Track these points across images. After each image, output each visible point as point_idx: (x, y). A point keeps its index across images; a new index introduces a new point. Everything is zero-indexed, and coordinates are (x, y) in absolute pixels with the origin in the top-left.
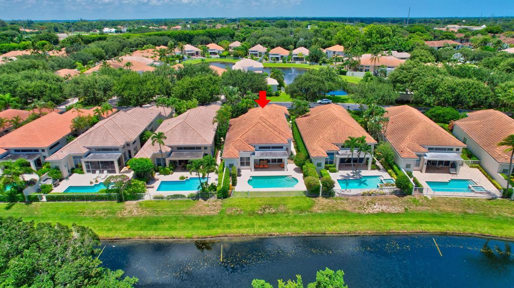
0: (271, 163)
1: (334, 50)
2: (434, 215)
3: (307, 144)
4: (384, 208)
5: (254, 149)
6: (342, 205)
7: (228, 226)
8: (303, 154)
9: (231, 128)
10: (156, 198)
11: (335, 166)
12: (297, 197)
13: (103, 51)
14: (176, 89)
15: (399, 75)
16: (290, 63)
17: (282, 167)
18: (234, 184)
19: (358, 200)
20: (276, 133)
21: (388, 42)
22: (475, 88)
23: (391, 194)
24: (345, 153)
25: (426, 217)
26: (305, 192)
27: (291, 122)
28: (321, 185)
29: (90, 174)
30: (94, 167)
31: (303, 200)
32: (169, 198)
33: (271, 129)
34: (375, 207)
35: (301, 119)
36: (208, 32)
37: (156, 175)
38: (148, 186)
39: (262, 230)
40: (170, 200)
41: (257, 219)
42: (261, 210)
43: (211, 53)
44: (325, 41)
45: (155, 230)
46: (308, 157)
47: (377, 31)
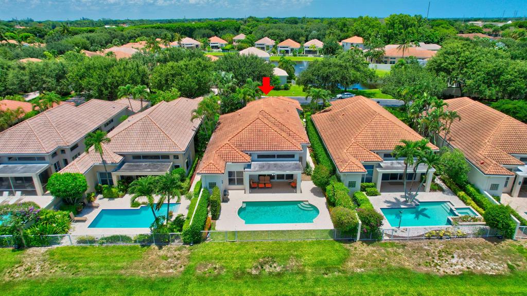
0: (276, 180)
1: (352, 42)
3: (331, 150)
4: (470, 263)
5: (248, 158)
6: (397, 259)
8: (326, 168)
9: (220, 127)
10: (82, 241)
11: (375, 186)
13: (88, 42)
14: (152, 78)
15: (443, 61)
16: (302, 56)
17: (292, 187)
18: (215, 217)
19: (422, 248)
20: (284, 134)
23: (477, 235)
24: (397, 166)
26: (331, 232)
27: (304, 120)
28: (360, 222)
31: (328, 247)
32: (103, 243)
33: (276, 128)
34: (454, 261)
35: (319, 115)
36: (211, 26)
37: (98, 199)
38: (76, 218)
40: (105, 245)
41: (248, 286)
42: (256, 268)
43: (213, 47)
44: (341, 34)
46: (334, 171)
47: (400, 21)
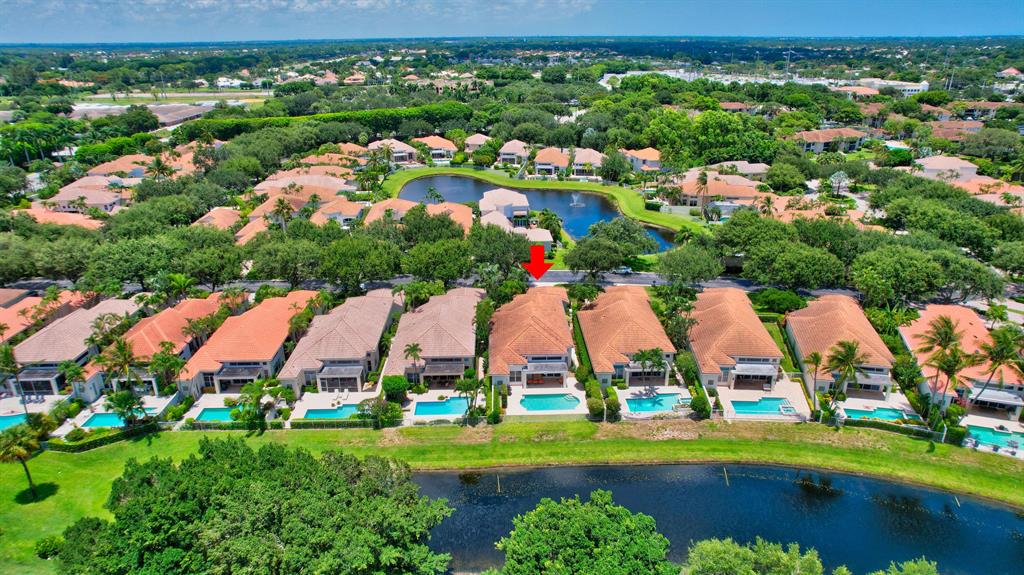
0: (547, 378)
1: (644, 158)
2: (730, 442)
4: (676, 434)
5: (526, 361)
6: (629, 431)
7: (503, 456)
8: (585, 369)
9: (494, 327)
10: (417, 424)
11: (624, 382)
12: (578, 422)
16: (571, 180)
17: (560, 383)
18: (505, 406)
19: (647, 425)
20: (552, 339)
21: (734, 143)
22: (822, 265)
23: (686, 417)
24: (636, 367)
25: (721, 444)
26: (587, 415)
27: (571, 315)
28: (606, 408)
29: (326, 393)
30: (332, 384)
31: (584, 425)
32: (433, 425)
33: (546, 334)
34: (666, 433)
35: (585, 312)
36: (427, 112)
37: (409, 396)
38: (403, 409)
39: (540, 460)
41: (534, 448)
42: (537, 437)
43: (434, 156)
45: (423, 460)
46: (591, 371)
47: (716, 123)
